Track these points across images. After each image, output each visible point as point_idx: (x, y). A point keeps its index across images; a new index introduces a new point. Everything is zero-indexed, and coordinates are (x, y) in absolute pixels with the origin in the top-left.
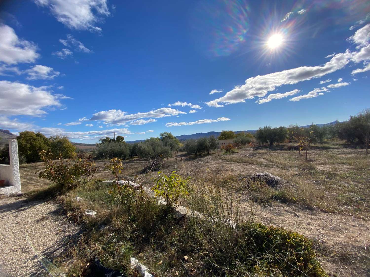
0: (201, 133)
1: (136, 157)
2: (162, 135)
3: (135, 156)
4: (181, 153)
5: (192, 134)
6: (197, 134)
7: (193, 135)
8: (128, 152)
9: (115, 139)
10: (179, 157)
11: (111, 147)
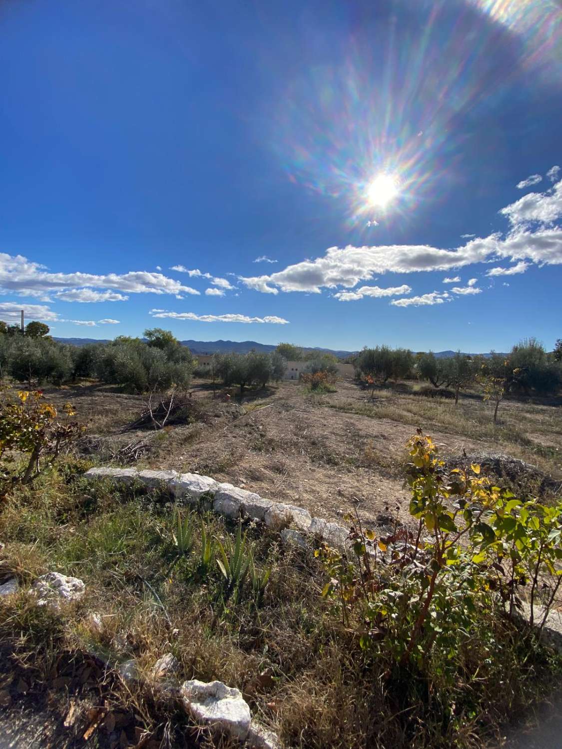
0: (229, 342)
1: (86, 381)
2: (150, 334)
3: (84, 376)
4: (200, 381)
5: (208, 341)
6: (221, 342)
7: (210, 343)
8: (69, 365)
9: (23, 328)
10: (201, 390)
11: (20, 349)
